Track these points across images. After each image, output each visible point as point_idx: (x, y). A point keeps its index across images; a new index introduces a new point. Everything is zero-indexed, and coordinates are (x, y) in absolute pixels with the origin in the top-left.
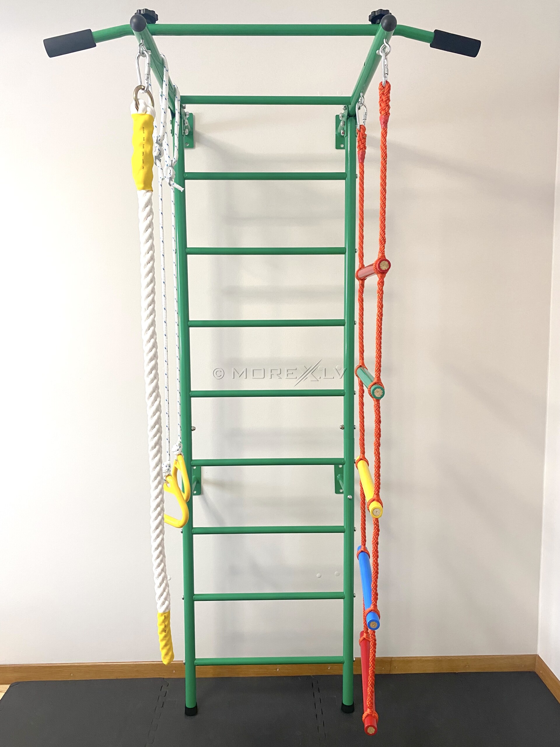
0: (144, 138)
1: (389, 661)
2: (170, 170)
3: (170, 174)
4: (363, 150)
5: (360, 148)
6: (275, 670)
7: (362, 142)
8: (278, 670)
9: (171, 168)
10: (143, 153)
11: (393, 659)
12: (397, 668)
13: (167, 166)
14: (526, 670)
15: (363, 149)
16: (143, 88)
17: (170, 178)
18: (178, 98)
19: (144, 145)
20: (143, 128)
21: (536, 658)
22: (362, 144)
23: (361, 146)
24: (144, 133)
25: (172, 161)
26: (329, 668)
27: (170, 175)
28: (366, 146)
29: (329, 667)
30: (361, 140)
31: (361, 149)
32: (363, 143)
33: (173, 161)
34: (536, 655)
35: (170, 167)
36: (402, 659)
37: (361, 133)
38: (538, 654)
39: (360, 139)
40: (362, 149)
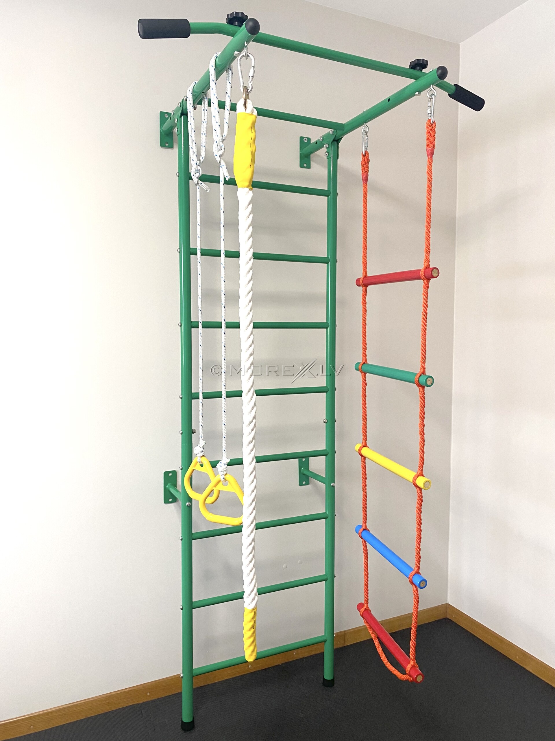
0: (252, 137)
1: (343, 635)
4: (367, 172)
6: (247, 668)
7: (366, 166)
8: (250, 666)
10: (251, 152)
11: (346, 632)
12: (349, 639)
14: (441, 617)
19: (251, 144)
20: (252, 127)
21: (447, 606)
26: (294, 654)
29: (294, 652)
30: (366, 164)
34: (447, 603)
36: (353, 630)
38: (448, 602)
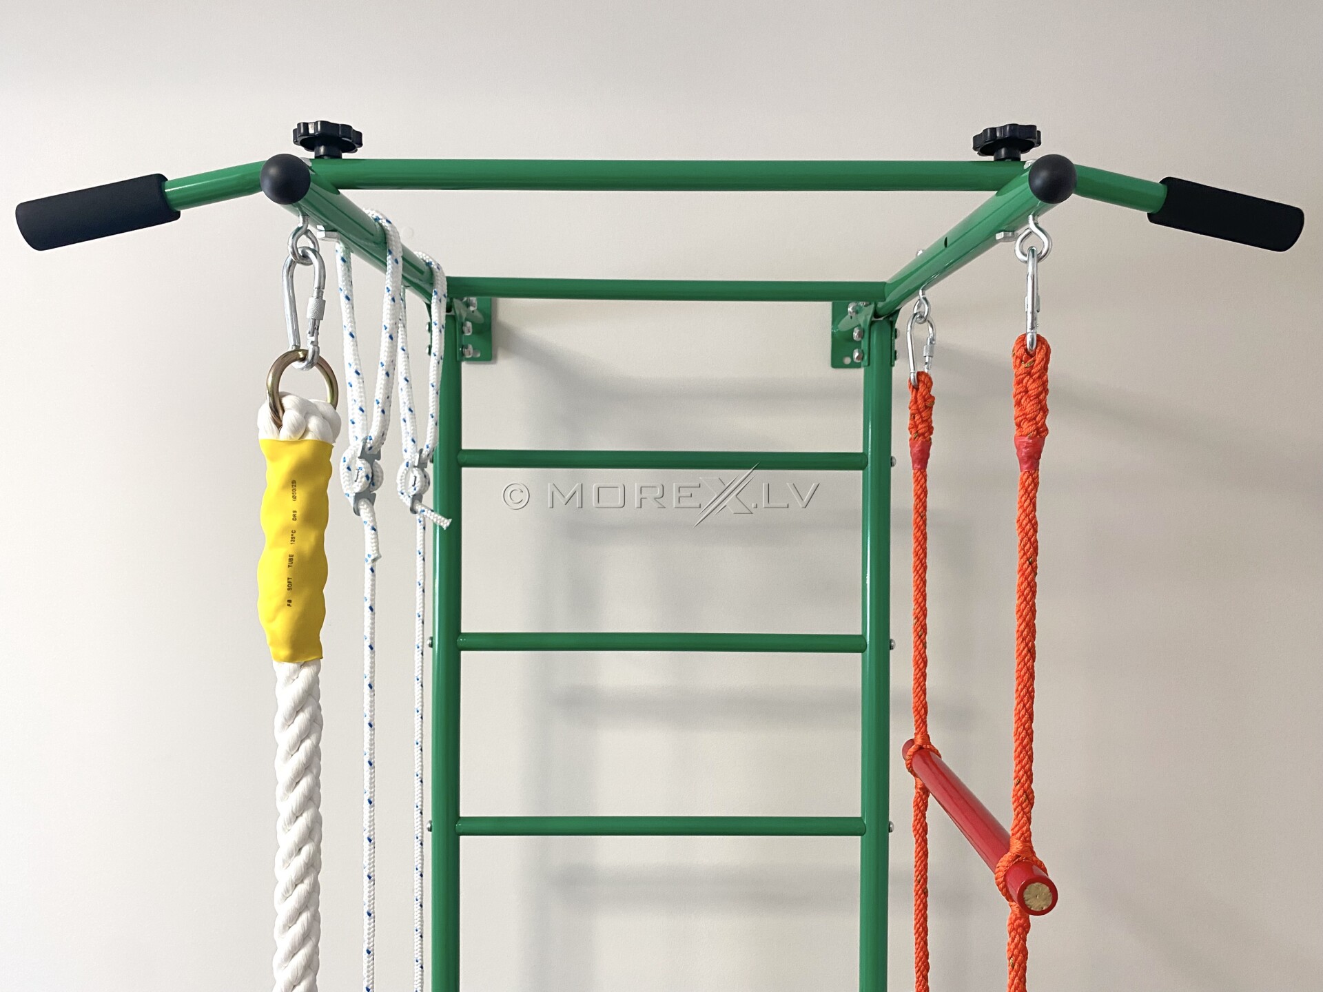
0: (295, 512)
2: (416, 477)
3: (414, 486)
4: (925, 438)
5: (917, 432)
7: (921, 417)
9: (416, 472)
10: (291, 560)
13: (407, 466)
15: (926, 435)
16: (301, 356)
17: (414, 495)
18: (439, 294)
19: (293, 532)
20: (294, 482)
22: (923, 422)
23: (920, 426)
24: (294, 497)
25: (421, 451)
27: (415, 489)
28: (933, 425)
30: (920, 413)
31: (919, 436)
32: (927, 420)
33: (423, 452)
35: (414, 469)
37: (919, 395)
39: (918, 409)
40: (923, 434)
